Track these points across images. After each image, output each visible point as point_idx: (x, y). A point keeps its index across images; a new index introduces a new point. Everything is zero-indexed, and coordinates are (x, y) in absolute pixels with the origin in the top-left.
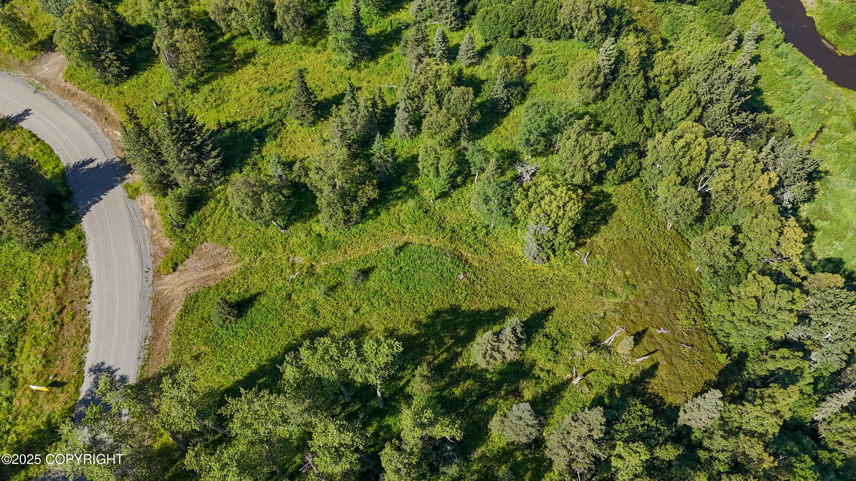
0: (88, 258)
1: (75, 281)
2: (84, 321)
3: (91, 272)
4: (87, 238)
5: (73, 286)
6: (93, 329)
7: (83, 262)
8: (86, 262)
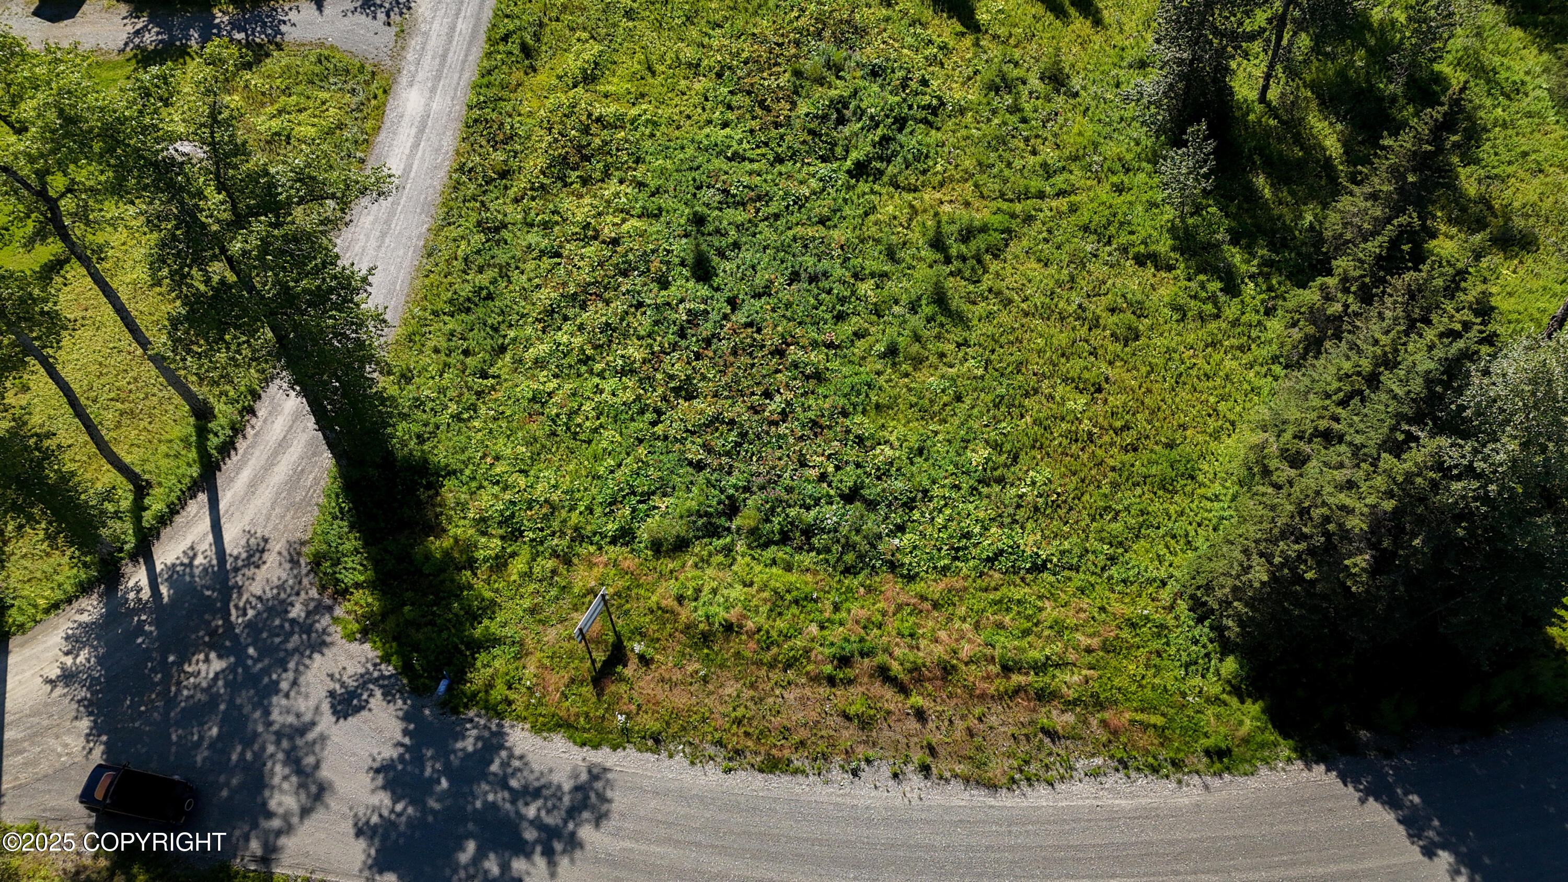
0: (1114, 780)
1: (1012, 730)
2: (825, 757)
3: (1043, 790)
4: (1216, 782)
5: (993, 720)
6: (779, 784)
7: (1098, 761)
8: (1095, 774)
